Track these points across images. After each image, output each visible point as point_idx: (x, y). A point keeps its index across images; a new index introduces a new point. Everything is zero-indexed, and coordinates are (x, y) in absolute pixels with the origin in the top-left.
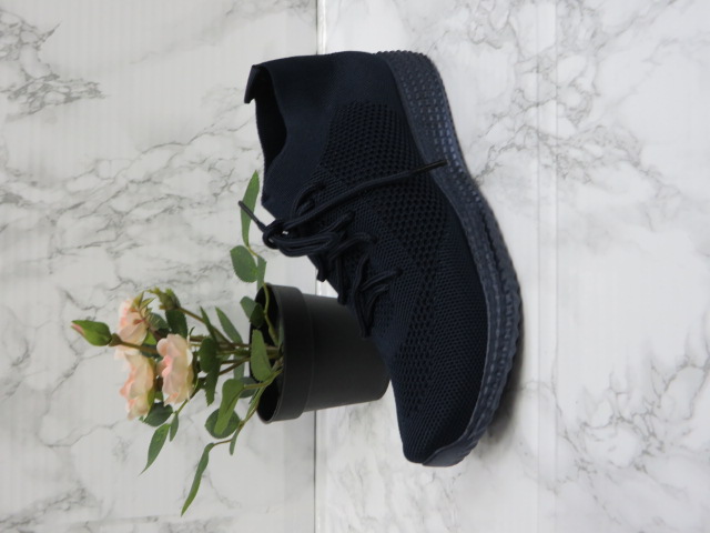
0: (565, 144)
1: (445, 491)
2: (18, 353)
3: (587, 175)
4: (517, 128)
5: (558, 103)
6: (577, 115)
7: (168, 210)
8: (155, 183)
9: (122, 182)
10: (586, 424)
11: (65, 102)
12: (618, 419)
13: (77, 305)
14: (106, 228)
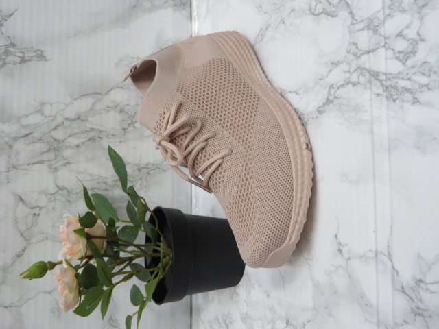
0: (396, 78)
3: (415, 98)
4: (351, 71)
5: (387, 50)
6: (403, 57)
7: (92, 139)
8: (83, 120)
9: (60, 119)
10: (420, 281)
11: (20, 63)
13: (27, 205)
14: (48, 151)
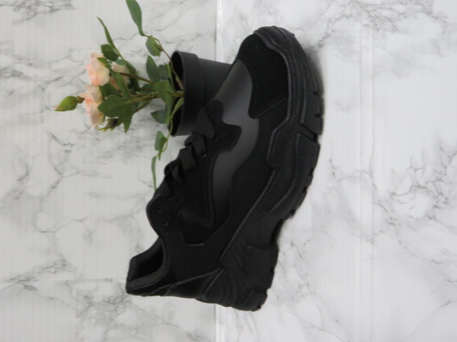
0: (380, 8)
1: (299, 253)
2: (22, 172)
3: (394, 26)
4: (346, 4)
10: (393, 194)
11: (50, 12)
12: (416, 187)
13: (59, 142)
